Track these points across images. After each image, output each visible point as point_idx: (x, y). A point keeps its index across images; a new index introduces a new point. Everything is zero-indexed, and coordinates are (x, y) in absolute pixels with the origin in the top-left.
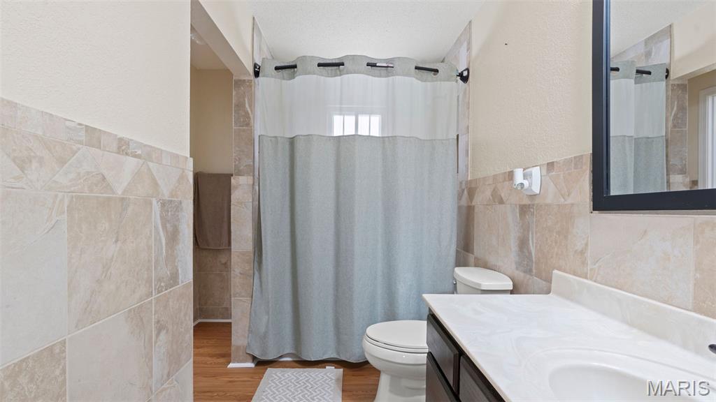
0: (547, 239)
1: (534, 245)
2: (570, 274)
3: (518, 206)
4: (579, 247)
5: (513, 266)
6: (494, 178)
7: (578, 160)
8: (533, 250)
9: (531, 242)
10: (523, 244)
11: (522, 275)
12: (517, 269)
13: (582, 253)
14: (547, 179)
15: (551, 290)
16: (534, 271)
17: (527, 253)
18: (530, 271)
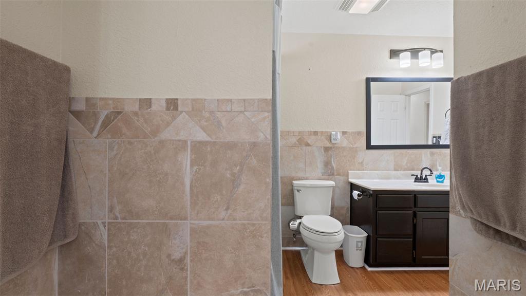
0: (343, 160)
1: (335, 163)
2: (357, 171)
3: (322, 148)
5: (320, 175)
6: (300, 132)
7: (359, 133)
8: (334, 165)
9: (333, 162)
10: (327, 164)
11: (327, 177)
12: (323, 175)
13: (362, 163)
14: (343, 137)
15: (348, 179)
16: (335, 174)
17: (330, 167)
18: (333, 174)
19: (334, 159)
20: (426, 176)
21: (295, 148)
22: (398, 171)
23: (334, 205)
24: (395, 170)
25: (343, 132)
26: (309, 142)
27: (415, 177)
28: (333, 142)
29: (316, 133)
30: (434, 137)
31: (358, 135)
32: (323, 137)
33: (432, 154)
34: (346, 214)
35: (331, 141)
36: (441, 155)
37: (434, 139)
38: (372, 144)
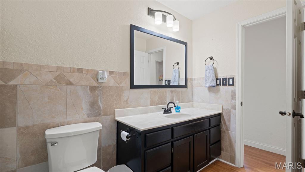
0: (110, 99)
1: (102, 103)
2: (122, 108)
3: (88, 87)
4: (125, 99)
5: (85, 117)
6: (58, 68)
7: (125, 74)
8: (101, 105)
9: (99, 102)
10: (93, 104)
11: (93, 118)
12: (88, 117)
13: (127, 101)
14: (110, 76)
15: (115, 117)
16: (102, 114)
17: (97, 108)
18: (100, 115)
19: (101, 99)
20: (170, 108)
21: (51, 87)
22: (153, 106)
23: (101, 145)
24: (151, 105)
25: (110, 71)
26: (71, 80)
27: (164, 109)
28: (100, 81)
29: (80, 71)
30: (166, 81)
31: (123, 75)
32: (88, 76)
33: (172, 92)
34: (113, 152)
35: (98, 81)
36: (176, 92)
37: (166, 82)
38: (135, 84)
